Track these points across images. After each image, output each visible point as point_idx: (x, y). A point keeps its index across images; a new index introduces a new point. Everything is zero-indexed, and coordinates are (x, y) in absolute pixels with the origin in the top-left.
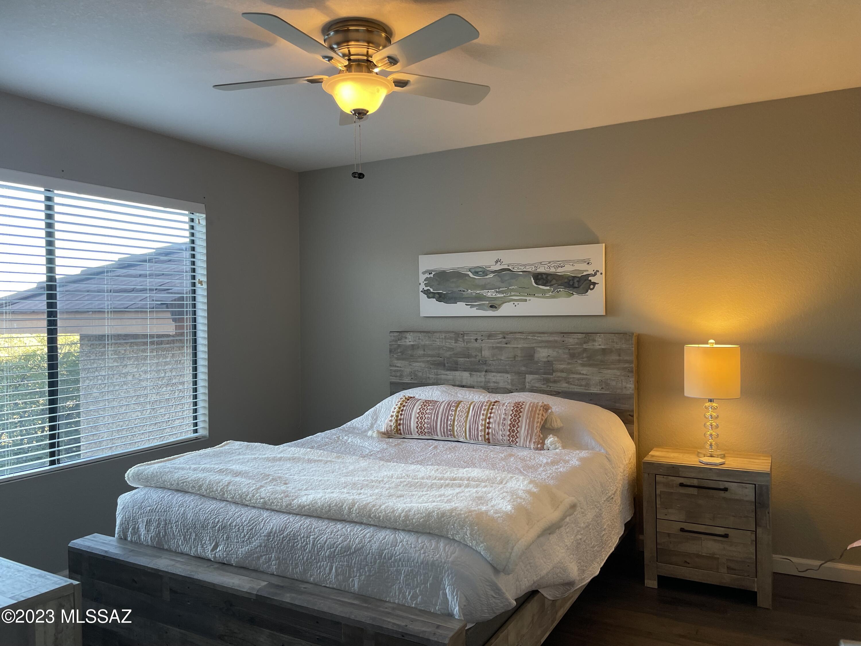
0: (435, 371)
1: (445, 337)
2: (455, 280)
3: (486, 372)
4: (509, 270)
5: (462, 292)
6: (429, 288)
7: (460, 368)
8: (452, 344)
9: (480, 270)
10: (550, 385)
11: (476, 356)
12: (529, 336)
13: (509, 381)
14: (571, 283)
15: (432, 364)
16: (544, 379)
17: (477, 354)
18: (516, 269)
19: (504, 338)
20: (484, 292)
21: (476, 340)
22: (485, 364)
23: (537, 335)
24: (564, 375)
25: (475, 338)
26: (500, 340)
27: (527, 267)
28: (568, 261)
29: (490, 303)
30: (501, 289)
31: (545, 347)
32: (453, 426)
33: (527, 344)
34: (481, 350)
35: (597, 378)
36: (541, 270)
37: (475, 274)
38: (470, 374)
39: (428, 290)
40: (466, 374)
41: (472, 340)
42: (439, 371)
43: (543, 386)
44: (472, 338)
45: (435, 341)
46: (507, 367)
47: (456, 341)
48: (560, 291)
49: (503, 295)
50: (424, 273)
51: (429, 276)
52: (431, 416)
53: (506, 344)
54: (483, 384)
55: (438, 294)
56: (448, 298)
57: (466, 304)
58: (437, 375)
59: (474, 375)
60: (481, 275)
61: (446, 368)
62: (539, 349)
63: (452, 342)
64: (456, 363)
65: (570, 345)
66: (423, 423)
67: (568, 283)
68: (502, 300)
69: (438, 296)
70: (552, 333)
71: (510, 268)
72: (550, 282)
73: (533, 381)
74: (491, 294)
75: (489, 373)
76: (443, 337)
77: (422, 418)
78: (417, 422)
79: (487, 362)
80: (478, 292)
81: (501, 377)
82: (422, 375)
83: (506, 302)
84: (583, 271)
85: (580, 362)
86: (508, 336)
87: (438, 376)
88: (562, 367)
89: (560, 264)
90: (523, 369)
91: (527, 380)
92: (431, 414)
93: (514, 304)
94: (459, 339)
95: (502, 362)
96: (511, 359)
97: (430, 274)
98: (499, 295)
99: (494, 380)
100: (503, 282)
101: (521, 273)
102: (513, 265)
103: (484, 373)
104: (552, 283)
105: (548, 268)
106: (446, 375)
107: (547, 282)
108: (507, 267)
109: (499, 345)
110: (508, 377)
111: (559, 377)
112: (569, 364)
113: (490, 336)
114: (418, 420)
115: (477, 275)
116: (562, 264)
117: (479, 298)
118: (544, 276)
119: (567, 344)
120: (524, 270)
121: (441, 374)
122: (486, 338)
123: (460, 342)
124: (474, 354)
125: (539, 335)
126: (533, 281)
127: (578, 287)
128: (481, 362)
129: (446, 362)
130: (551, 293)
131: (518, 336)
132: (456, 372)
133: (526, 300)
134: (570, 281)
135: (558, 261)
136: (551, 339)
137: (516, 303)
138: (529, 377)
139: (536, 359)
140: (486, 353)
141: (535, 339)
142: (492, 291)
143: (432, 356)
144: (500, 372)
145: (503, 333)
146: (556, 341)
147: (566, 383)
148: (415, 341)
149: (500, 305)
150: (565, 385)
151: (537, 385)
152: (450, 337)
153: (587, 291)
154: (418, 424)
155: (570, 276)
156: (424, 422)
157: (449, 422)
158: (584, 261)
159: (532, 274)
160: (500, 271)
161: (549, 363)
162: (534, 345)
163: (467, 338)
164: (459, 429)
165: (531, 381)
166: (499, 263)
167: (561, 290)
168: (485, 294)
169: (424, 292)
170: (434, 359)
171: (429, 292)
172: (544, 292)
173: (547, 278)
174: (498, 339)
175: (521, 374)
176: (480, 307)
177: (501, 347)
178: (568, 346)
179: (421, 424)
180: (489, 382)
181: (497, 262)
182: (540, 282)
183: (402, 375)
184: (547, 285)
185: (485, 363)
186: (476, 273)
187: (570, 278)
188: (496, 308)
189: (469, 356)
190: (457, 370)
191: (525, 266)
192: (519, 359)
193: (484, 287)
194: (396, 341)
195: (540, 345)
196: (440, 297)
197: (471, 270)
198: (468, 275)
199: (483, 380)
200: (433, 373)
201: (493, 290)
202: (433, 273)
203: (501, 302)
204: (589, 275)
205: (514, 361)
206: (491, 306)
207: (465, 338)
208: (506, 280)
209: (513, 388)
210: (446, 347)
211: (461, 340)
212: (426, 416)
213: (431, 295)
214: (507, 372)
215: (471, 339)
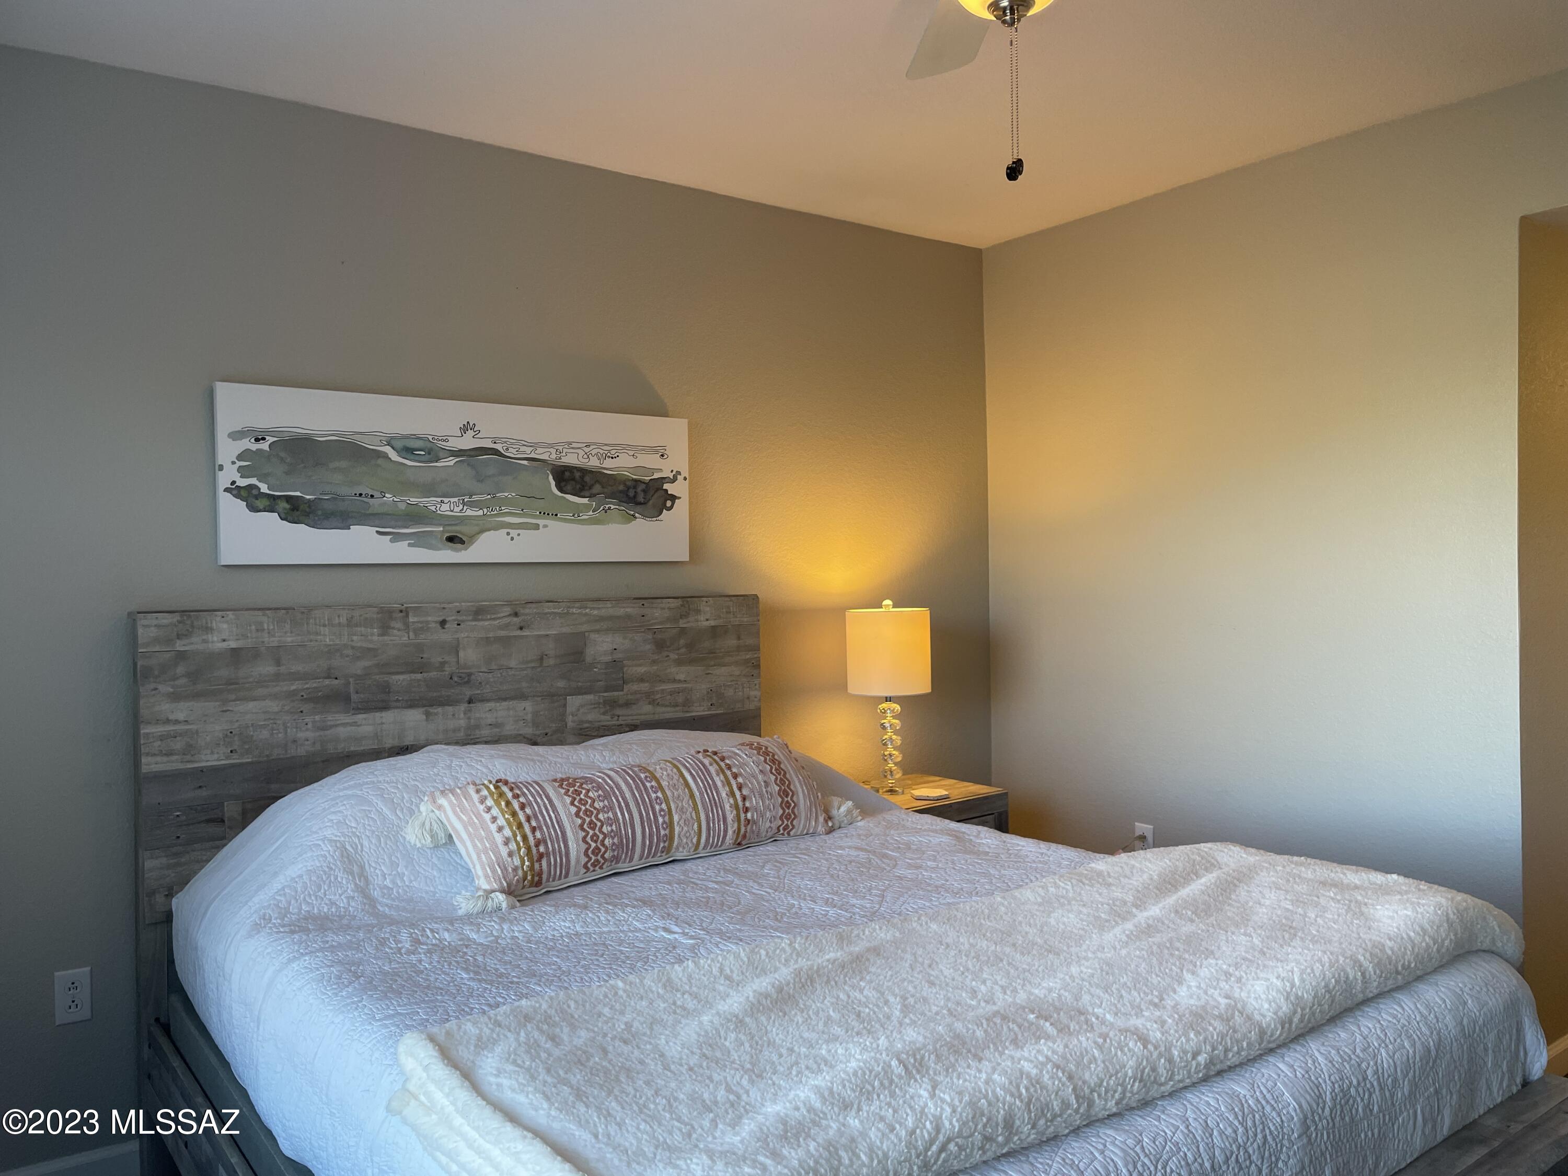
0: (317, 718)
1: (350, 620)
2: (344, 464)
3: (470, 702)
4: (496, 452)
5: (365, 499)
6: (254, 481)
7: (397, 700)
8: (374, 637)
9: (418, 444)
10: (618, 711)
11: (443, 664)
12: (573, 607)
13: (529, 717)
14: (631, 493)
15: (304, 700)
16: (605, 703)
17: (447, 658)
18: (514, 451)
19: (516, 614)
20: (431, 503)
21: (443, 623)
22: (468, 682)
23: (590, 604)
24: (645, 687)
25: (441, 619)
26: (507, 620)
27: (540, 450)
28: (625, 447)
29: (448, 532)
30: (475, 498)
31: (608, 630)
32: (670, 825)
33: (568, 625)
34: (455, 649)
35: (704, 686)
36: (571, 459)
37: (404, 454)
38: (428, 714)
39: (251, 487)
40: (414, 716)
41: (433, 625)
42: (331, 718)
43: (603, 717)
44: (430, 619)
45: (317, 634)
46: (524, 684)
47: (385, 629)
48: (609, 508)
49: (480, 513)
50: (236, 435)
51: (254, 447)
52: (615, 814)
53: (521, 628)
54: (461, 734)
55: (287, 502)
56: (320, 513)
57: (377, 532)
58: (324, 729)
59: (436, 714)
60: (423, 458)
61: (353, 705)
62: (593, 636)
63: (372, 634)
64: (386, 688)
65: (655, 624)
66: (601, 837)
67: (625, 493)
68: (477, 525)
69: (287, 506)
70: (618, 601)
71: (499, 447)
72: (590, 488)
73: (582, 710)
74: (447, 507)
75: (479, 704)
76: (343, 620)
77: (592, 825)
78: (584, 839)
79: (473, 677)
80: (413, 500)
81: (508, 709)
82: (272, 734)
83: (489, 530)
84: (654, 470)
85: (673, 656)
86: (527, 611)
87: (328, 732)
88: (642, 670)
89: (609, 451)
90: (561, 684)
91: (569, 709)
92: (611, 808)
93: (508, 534)
94: (393, 624)
95: (511, 672)
96: (533, 665)
97: (257, 440)
98: (469, 512)
99: (489, 721)
100: (479, 481)
101: (525, 462)
102: (505, 442)
103: (463, 707)
104: (595, 490)
105: (585, 456)
106: (355, 724)
107: (582, 489)
108: (488, 444)
109: (503, 633)
110: (527, 707)
111: (636, 693)
112: (654, 662)
113: (479, 612)
114: (584, 834)
115: (412, 457)
116: (613, 452)
117: (416, 516)
118: (577, 475)
119: (649, 621)
120: (533, 455)
121: (336, 726)
122: (470, 618)
123: (395, 632)
124: (436, 659)
125: (595, 605)
126: (553, 483)
127: (644, 503)
128: (456, 679)
129: (352, 690)
130: (591, 513)
131: (548, 608)
132: (384, 714)
133: (536, 527)
134: (629, 488)
135: (606, 445)
136: (621, 612)
137: (514, 533)
138: (574, 702)
139: (589, 659)
140: (470, 655)
141: (586, 614)
142: (452, 500)
143: (304, 677)
144: (505, 699)
145: (509, 603)
146: (629, 617)
147: (650, 703)
148: (245, 637)
149: (473, 538)
150: (647, 708)
151: (590, 717)
152: (366, 619)
153: (661, 513)
154: (587, 843)
155: (628, 479)
156: (603, 833)
157: (661, 820)
158: (653, 450)
159: (550, 467)
160: (472, 453)
161: (616, 665)
162: (584, 628)
163: (416, 619)
164: (685, 829)
165: (578, 710)
166: (470, 433)
167: (613, 507)
168: (433, 508)
169: (235, 491)
170: (312, 684)
171: (255, 492)
172: (577, 510)
173: (582, 478)
174: (499, 618)
175: (556, 697)
176: (419, 540)
177: (509, 637)
178: (652, 625)
179: (596, 842)
180: (477, 727)
181: (465, 429)
182: (569, 488)
183: (191, 746)
184: (582, 494)
185: (467, 679)
186: (408, 451)
187: (629, 483)
188: (463, 542)
189: (421, 668)
190: (384, 707)
191: (534, 446)
192: (552, 662)
193: (429, 490)
194: (169, 641)
195: (598, 627)
196: (295, 508)
197: (393, 442)
198: (385, 456)
199: (462, 723)
200: (310, 726)
201: (456, 499)
202: (271, 440)
203: (476, 529)
204: (663, 480)
205: (539, 670)
206: (451, 539)
207: (411, 619)
208: (489, 476)
209: (538, 732)
210: (353, 648)
211: (399, 625)
212: (601, 816)
213: (260, 503)
214: (522, 697)
215: (427, 622)
